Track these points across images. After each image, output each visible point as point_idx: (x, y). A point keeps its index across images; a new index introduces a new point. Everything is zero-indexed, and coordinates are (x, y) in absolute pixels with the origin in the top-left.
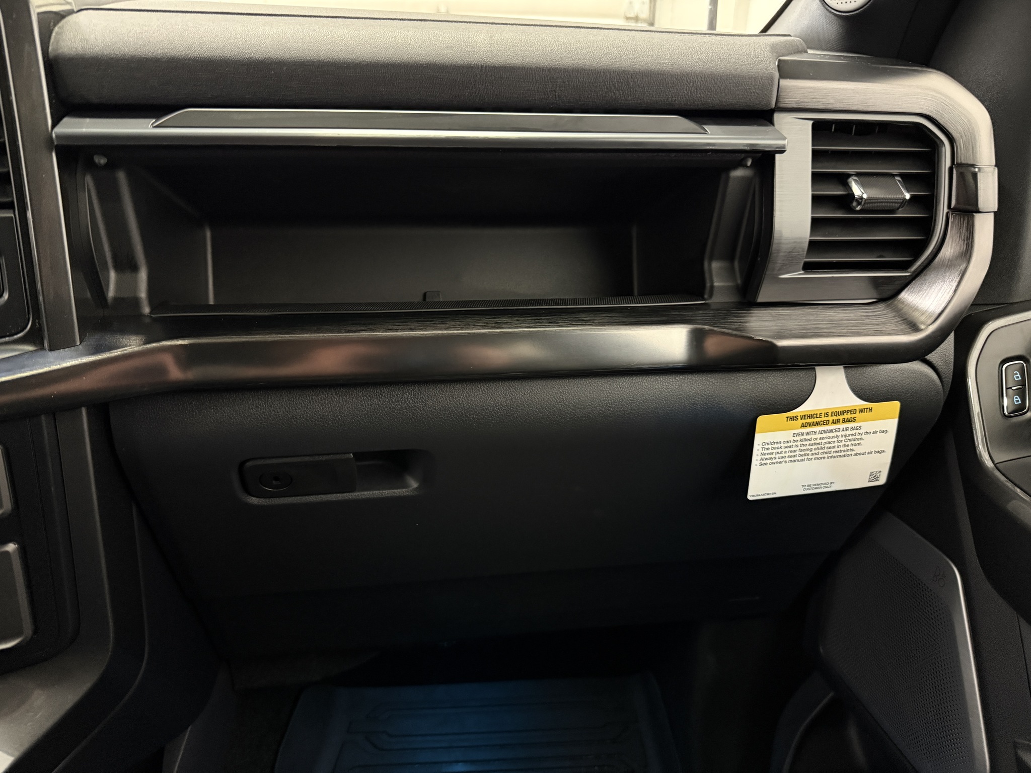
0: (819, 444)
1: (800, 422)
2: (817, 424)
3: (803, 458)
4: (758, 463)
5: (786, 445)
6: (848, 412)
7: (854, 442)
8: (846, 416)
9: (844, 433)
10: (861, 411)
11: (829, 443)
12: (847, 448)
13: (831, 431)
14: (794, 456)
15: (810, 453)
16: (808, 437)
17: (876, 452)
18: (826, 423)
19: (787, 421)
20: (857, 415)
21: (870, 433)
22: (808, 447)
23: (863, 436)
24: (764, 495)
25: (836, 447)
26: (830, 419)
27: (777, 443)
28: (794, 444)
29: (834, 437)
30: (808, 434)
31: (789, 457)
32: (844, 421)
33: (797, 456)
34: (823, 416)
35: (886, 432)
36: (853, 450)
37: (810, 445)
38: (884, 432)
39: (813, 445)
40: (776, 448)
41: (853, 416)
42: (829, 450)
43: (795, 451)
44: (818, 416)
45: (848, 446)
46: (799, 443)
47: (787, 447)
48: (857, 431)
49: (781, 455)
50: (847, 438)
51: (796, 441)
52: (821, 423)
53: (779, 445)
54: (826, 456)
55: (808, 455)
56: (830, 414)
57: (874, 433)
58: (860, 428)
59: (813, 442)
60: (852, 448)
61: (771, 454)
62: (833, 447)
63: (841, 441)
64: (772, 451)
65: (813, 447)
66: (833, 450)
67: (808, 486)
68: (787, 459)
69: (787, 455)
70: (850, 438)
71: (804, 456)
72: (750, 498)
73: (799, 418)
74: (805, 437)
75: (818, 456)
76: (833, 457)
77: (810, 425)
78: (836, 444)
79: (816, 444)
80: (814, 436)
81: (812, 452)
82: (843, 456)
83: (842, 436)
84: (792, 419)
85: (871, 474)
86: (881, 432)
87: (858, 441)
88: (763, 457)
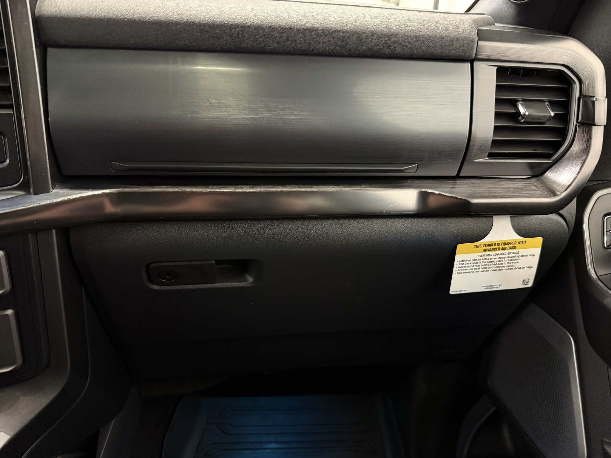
0: (494, 262)
1: (483, 248)
2: (493, 250)
3: (483, 270)
4: (457, 272)
5: (474, 262)
6: (511, 243)
7: (514, 261)
8: (510, 246)
9: (508, 256)
10: (519, 243)
11: (500, 261)
12: (510, 264)
13: (501, 254)
14: (478, 269)
15: (488, 267)
16: (487, 257)
17: (527, 267)
18: (498, 249)
19: (475, 247)
20: (517, 245)
21: (524, 256)
22: (487, 263)
23: (520, 258)
24: (459, 291)
25: (503, 264)
26: (501, 247)
27: (468, 261)
28: (478, 261)
29: (503, 258)
30: (487, 255)
31: (475, 269)
32: (509, 248)
33: (480, 269)
34: (496, 245)
35: (533, 255)
36: (513, 266)
37: (488, 262)
38: (532, 255)
39: (490, 262)
40: (467, 264)
41: (514, 245)
42: (499, 266)
43: (479, 266)
44: (493, 245)
45: (510, 263)
46: (481, 261)
47: (474, 263)
48: (516, 255)
49: (470, 268)
50: (510, 258)
51: (480, 260)
52: (495, 249)
53: (469, 262)
54: (497, 269)
55: (487, 268)
56: (500, 244)
57: (526, 256)
58: (518, 253)
59: (490, 260)
60: (513, 264)
61: (464, 267)
62: (502, 264)
63: (506, 260)
64: (465, 265)
65: (490, 264)
66: (501, 265)
67: (486, 286)
68: (474, 270)
69: (474, 268)
70: (512, 258)
71: (485, 269)
72: (451, 293)
73: (482, 246)
74: (485, 257)
75: (492, 269)
76: (501, 270)
77: (488, 250)
78: (504, 262)
79: (492, 262)
80: (490, 257)
81: (489, 267)
82: (507, 269)
83: (507, 257)
84: (478, 246)
85: (524, 280)
86: (531, 255)
87: (516, 261)
88: (460, 269)
